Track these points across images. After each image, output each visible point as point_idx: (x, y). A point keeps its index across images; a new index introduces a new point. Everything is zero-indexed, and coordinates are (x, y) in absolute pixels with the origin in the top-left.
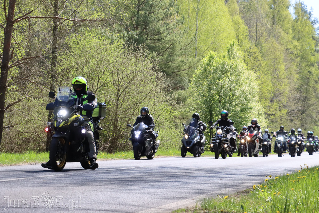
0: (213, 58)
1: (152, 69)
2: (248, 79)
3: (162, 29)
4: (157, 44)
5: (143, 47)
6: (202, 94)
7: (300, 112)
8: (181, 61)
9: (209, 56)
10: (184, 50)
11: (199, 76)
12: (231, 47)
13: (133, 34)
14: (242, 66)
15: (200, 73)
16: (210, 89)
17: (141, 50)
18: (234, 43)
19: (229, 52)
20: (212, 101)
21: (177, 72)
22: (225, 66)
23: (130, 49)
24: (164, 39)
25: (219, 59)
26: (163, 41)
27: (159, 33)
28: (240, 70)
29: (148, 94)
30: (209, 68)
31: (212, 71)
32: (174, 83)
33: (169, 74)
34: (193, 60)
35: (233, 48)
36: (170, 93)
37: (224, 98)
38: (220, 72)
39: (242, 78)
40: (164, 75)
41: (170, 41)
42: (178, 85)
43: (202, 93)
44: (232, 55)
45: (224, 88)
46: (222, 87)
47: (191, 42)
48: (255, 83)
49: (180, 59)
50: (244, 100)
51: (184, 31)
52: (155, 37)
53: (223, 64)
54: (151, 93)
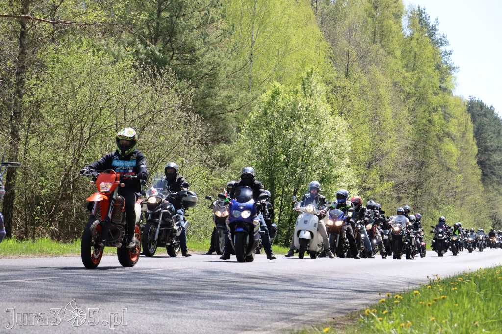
0: (279, 94)
1: (180, 107)
2: (334, 129)
3: (198, 44)
4: (189, 67)
5: (168, 72)
6: (258, 152)
7: (413, 187)
8: (226, 97)
9: (271, 89)
10: (232, 79)
11: (254, 122)
12: (308, 76)
13: (154, 49)
14: (324, 109)
15: (257, 117)
16: (272, 144)
17: (164, 76)
18: (312, 71)
19: (304, 84)
20: (274, 163)
21: (219, 114)
22: (298, 108)
23: (146, 73)
24: (199, 61)
25: (287, 96)
26: (197, 62)
27: (192, 50)
28: (321, 115)
29: (174, 148)
30: (271, 109)
31: (276, 114)
32: (214, 132)
33: (207, 117)
34: (246, 95)
35: (311, 79)
36: (210, 147)
37: (294, 160)
38: (289, 117)
39: (325, 128)
40: (201, 118)
41: (209, 63)
42: (220, 136)
43: (259, 150)
44: (310, 90)
45: (294, 142)
46: (291, 141)
47: (243, 66)
48: (345, 137)
49: (225, 93)
50: (326, 164)
51: (232, 48)
52: (184, 56)
53: (295, 104)
54: (179, 147)
